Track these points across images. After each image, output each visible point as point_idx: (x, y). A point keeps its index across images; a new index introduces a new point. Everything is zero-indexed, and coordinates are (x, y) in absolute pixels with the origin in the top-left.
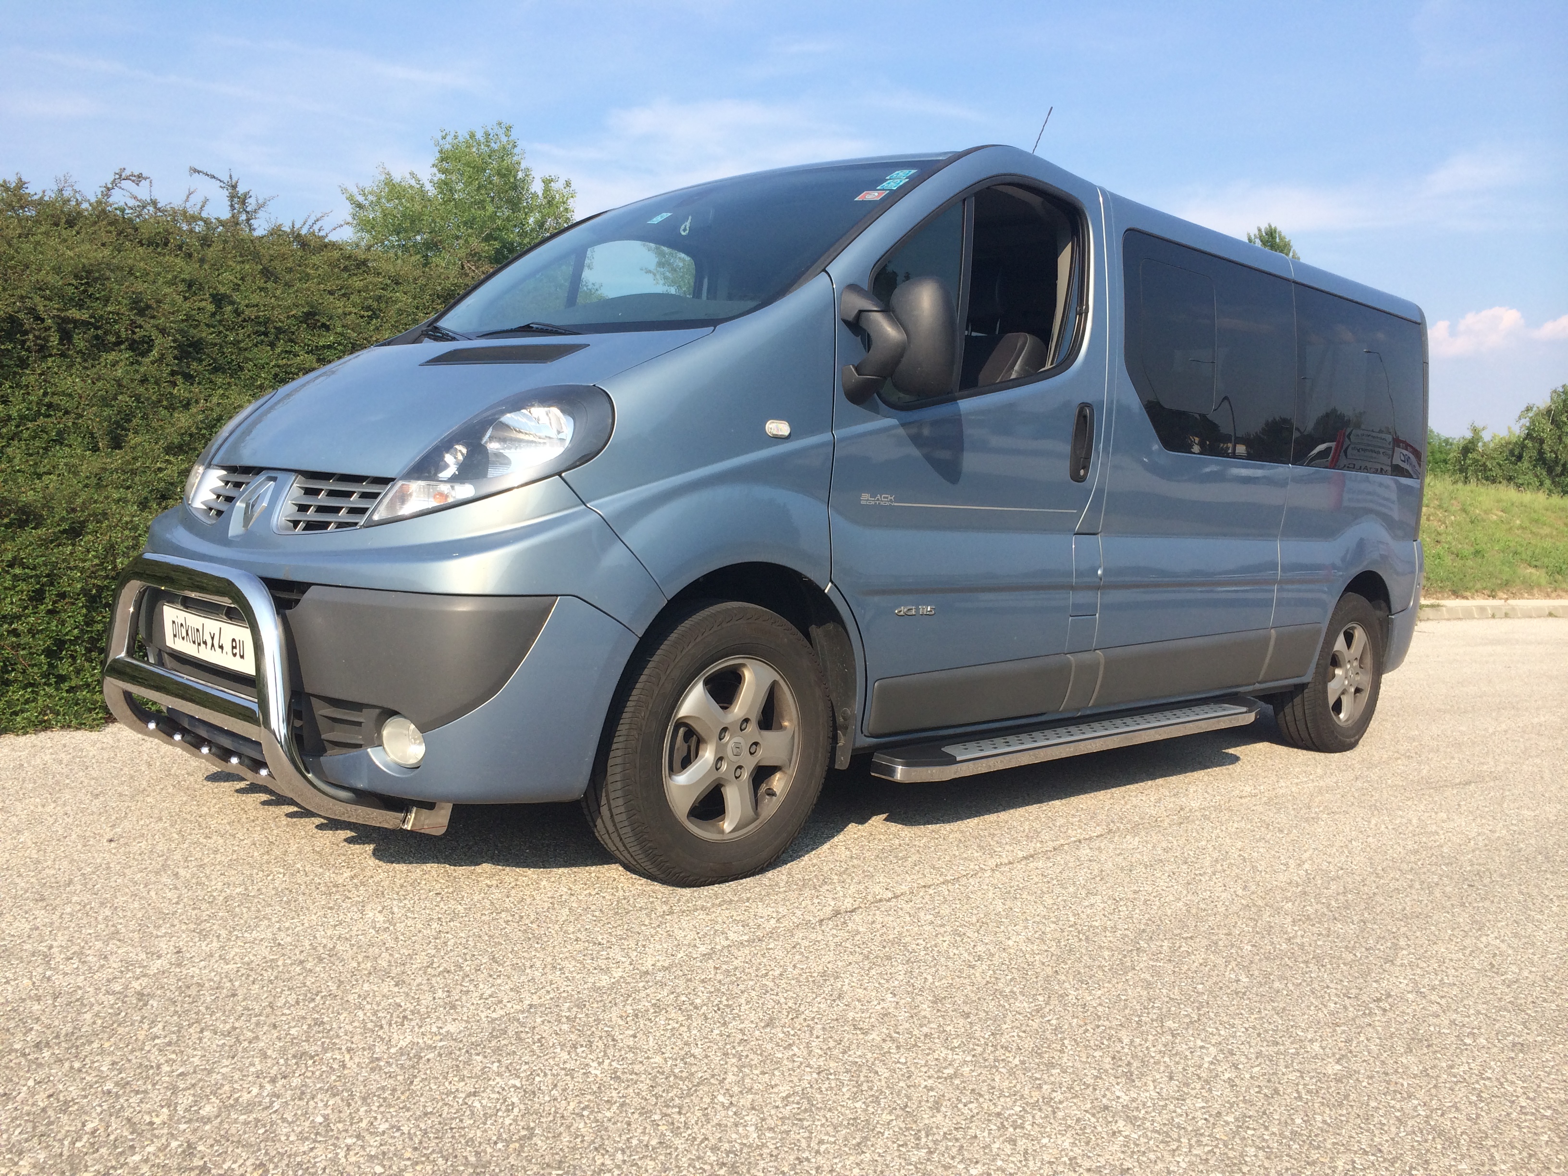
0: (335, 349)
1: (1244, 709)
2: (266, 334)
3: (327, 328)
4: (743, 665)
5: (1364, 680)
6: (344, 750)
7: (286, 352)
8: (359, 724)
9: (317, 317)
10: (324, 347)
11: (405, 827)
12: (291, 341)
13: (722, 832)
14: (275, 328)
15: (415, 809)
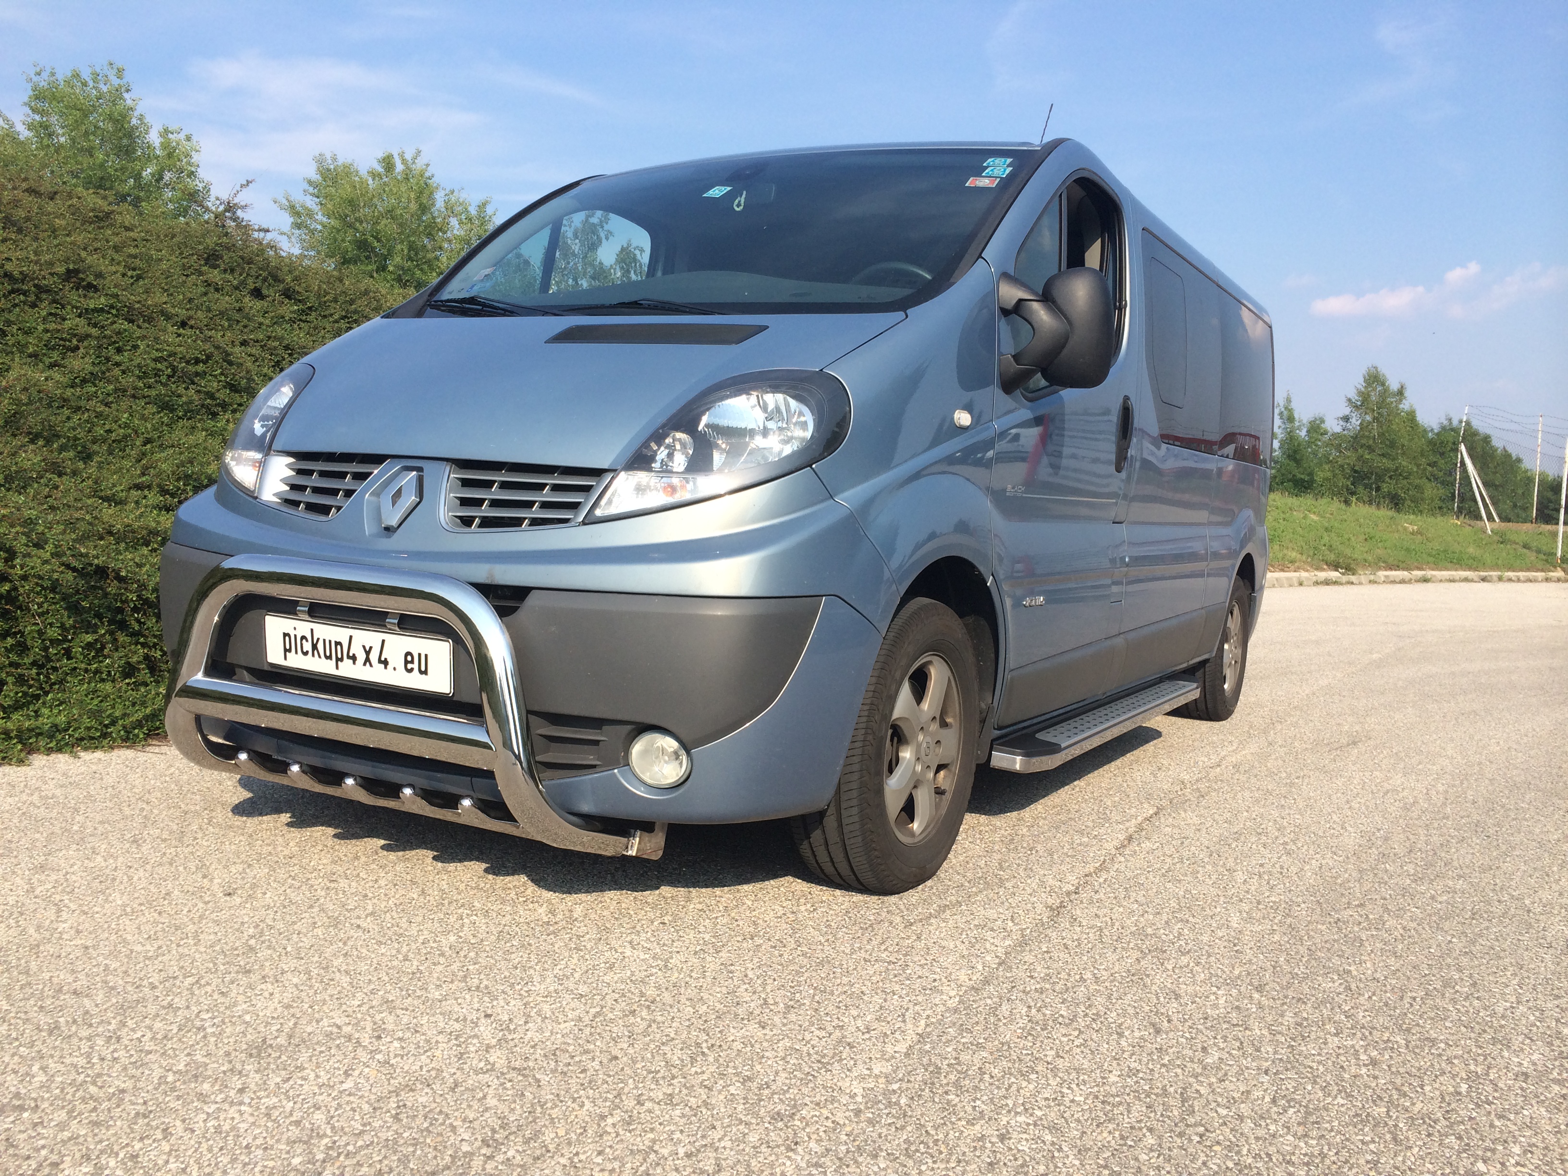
0: (109, 313)
1: (1195, 685)
2: (25, 293)
3: (96, 289)
4: (930, 662)
5: (1239, 651)
6: (574, 772)
7: (51, 314)
8: (596, 743)
9: (81, 276)
10: (95, 310)
11: (630, 853)
12: (54, 301)
13: (912, 834)
14: (35, 286)
15: (638, 833)
